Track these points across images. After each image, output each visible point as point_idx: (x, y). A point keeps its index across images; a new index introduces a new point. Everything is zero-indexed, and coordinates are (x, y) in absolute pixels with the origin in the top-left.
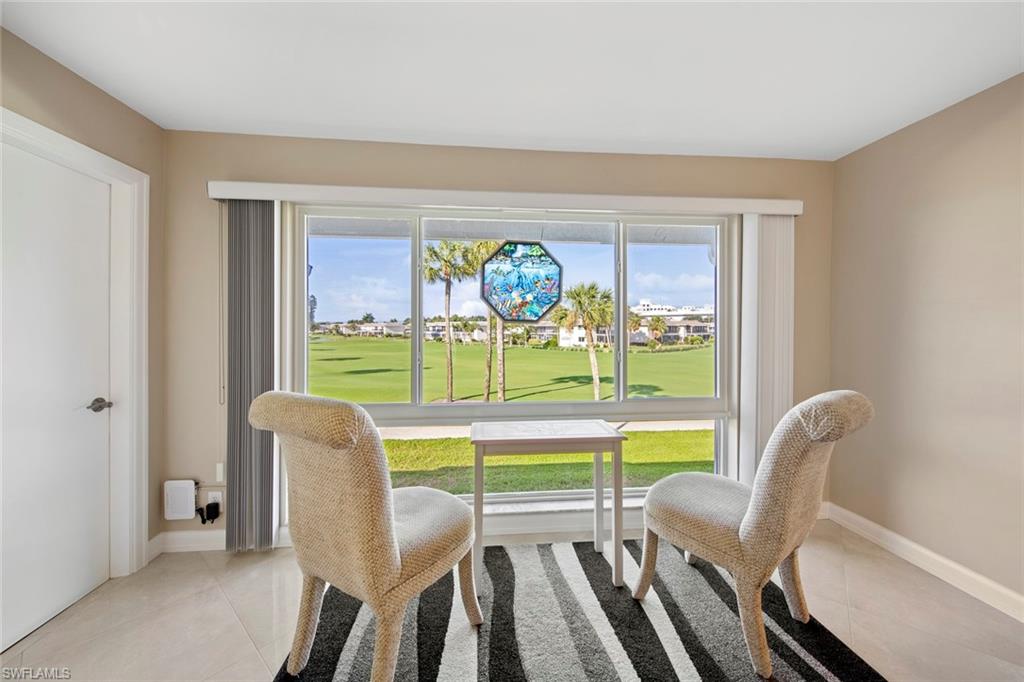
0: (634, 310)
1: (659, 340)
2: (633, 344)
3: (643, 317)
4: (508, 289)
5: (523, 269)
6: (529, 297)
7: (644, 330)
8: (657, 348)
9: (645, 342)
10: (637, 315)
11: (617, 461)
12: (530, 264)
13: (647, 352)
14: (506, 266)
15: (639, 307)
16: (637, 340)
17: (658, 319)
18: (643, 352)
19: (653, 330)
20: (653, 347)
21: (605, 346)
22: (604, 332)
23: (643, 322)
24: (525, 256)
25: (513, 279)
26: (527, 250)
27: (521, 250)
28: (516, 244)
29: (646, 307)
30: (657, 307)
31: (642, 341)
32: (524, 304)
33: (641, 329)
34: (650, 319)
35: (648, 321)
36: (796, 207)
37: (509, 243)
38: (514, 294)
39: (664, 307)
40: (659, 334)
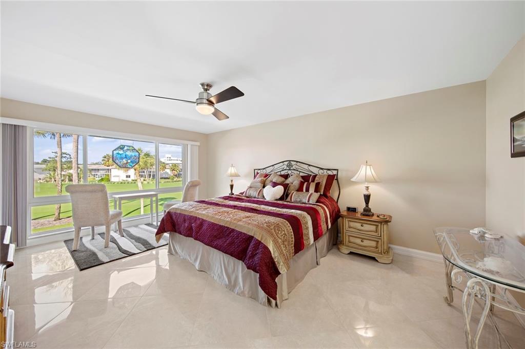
0: (162, 160)
1: (176, 175)
2: (162, 178)
3: (167, 164)
4: (122, 158)
5: (127, 153)
6: (129, 161)
7: (168, 171)
8: (175, 180)
9: (168, 177)
10: (164, 163)
11: (157, 199)
12: (129, 152)
13: (169, 182)
14: (121, 152)
15: (165, 159)
16: (164, 176)
17: (175, 165)
18: (167, 182)
19: (172, 171)
20: (173, 179)
21: (144, 180)
22: (144, 172)
23: (167, 166)
24: (128, 149)
25: (124, 156)
26: (128, 148)
27: (126, 148)
28: (124, 146)
29: (169, 159)
30: (175, 159)
31: (167, 176)
32: (127, 163)
33: (166, 170)
34: (171, 165)
35: (170, 166)
36: (198, 144)
37: (123, 146)
38: (124, 160)
39: (179, 159)
40: (176, 173)
